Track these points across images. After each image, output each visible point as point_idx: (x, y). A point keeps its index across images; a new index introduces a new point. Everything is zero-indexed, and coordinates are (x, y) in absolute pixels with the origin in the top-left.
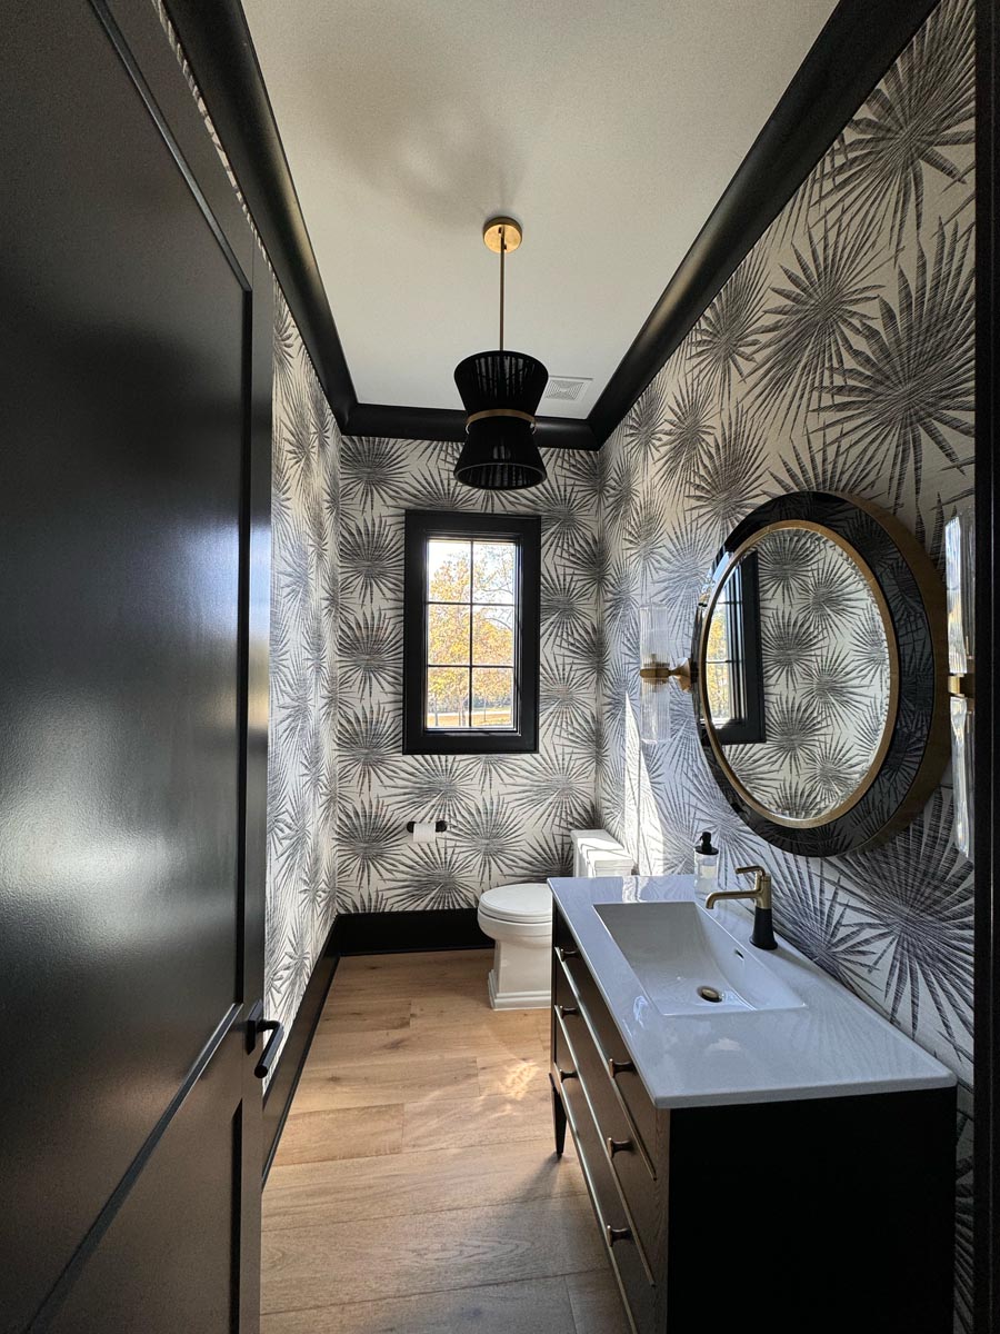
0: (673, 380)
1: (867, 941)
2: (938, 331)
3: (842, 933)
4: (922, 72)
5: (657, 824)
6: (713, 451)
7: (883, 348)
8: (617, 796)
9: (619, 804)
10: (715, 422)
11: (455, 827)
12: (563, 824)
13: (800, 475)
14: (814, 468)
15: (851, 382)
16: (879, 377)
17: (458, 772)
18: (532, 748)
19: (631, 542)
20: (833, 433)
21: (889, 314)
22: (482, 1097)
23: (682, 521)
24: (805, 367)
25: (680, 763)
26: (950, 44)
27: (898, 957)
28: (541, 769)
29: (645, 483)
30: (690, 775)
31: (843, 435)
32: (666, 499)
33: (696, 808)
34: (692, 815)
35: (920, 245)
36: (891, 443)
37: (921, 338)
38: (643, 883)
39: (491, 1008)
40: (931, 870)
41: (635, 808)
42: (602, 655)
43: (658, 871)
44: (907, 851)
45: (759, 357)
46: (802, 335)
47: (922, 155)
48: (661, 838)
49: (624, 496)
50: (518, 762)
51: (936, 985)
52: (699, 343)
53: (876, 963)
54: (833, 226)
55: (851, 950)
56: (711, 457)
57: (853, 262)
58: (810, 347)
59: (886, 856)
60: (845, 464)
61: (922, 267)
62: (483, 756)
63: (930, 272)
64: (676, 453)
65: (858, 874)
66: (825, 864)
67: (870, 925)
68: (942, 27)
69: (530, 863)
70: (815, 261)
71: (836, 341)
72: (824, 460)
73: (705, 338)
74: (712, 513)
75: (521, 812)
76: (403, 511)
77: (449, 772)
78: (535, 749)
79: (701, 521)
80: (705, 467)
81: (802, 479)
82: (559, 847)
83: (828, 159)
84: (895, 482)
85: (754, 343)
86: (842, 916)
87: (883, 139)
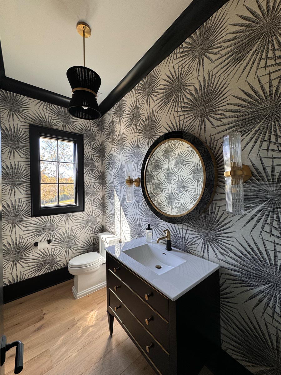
0: (129, 99)
1: (195, 241)
2: (209, 96)
3: (189, 241)
4: (203, 35)
5: (128, 226)
6: (145, 120)
7: (195, 98)
8: (112, 221)
9: (113, 223)
10: (145, 112)
11: (55, 241)
12: (93, 233)
13: (173, 128)
14: (177, 126)
15: (186, 106)
16: (194, 105)
17: (55, 221)
18: (83, 210)
19: (115, 145)
20: (182, 118)
21: (196, 90)
22: (81, 330)
23: (134, 139)
24: (173, 100)
25: (136, 207)
26: (210, 31)
27: (204, 242)
28: (86, 216)
29: (120, 128)
30: (139, 210)
31: (185, 118)
32: (128, 133)
33: (142, 219)
34: (140, 221)
35: (204, 75)
36: (198, 121)
37: (205, 97)
38: (123, 244)
39: (75, 299)
40: (211, 220)
41: (119, 223)
42: (104, 180)
43: (129, 239)
44: (205, 217)
45: (159, 96)
46: (172, 92)
47: (203, 54)
48: (130, 230)
49: (111, 132)
50: (77, 215)
51: (213, 246)
52: (139, 90)
53: (198, 246)
54: (180, 66)
55: (191, 244)
56: (144, 122)
57: (186, 76)
58: (175, 95)
59: (200, 220)
60: (185, 125)
61: (205, 81)
62: (65, 215)
63: (207, 82)
64: (131, 120)
65: (193, 226)
66: (183, 225)
67: (196, 237)
68: (208, 26)
69: (83, 247)
70: (175, 74)
71: (182, 95)
72: (180, 124)
73: (140, 89)
74: (145, 137)
75: (79, 231)
76: (29, 124)
77: (51, 221)
78: (84, 210)
79: (141, 139)
80: (142, 124)
81: (173, 129)
82: (92, 240)
83: (178, 49)
84: (199, 130)
85: (157, 92)
86: (188, 237)
87: (193, 48)
